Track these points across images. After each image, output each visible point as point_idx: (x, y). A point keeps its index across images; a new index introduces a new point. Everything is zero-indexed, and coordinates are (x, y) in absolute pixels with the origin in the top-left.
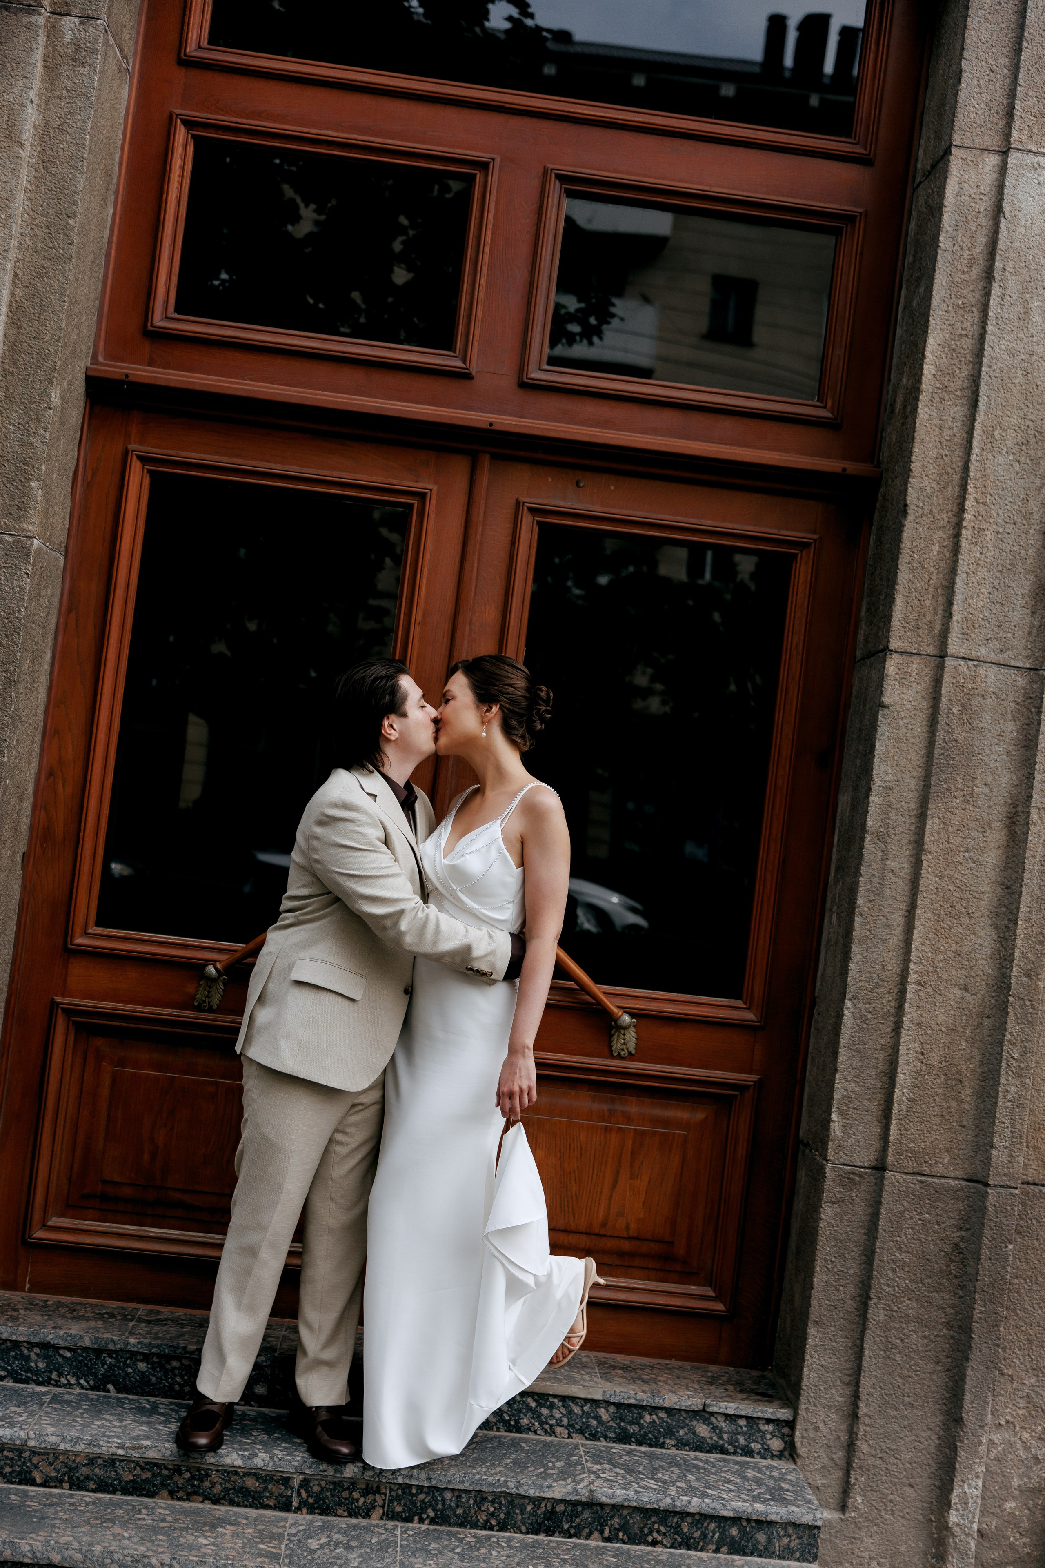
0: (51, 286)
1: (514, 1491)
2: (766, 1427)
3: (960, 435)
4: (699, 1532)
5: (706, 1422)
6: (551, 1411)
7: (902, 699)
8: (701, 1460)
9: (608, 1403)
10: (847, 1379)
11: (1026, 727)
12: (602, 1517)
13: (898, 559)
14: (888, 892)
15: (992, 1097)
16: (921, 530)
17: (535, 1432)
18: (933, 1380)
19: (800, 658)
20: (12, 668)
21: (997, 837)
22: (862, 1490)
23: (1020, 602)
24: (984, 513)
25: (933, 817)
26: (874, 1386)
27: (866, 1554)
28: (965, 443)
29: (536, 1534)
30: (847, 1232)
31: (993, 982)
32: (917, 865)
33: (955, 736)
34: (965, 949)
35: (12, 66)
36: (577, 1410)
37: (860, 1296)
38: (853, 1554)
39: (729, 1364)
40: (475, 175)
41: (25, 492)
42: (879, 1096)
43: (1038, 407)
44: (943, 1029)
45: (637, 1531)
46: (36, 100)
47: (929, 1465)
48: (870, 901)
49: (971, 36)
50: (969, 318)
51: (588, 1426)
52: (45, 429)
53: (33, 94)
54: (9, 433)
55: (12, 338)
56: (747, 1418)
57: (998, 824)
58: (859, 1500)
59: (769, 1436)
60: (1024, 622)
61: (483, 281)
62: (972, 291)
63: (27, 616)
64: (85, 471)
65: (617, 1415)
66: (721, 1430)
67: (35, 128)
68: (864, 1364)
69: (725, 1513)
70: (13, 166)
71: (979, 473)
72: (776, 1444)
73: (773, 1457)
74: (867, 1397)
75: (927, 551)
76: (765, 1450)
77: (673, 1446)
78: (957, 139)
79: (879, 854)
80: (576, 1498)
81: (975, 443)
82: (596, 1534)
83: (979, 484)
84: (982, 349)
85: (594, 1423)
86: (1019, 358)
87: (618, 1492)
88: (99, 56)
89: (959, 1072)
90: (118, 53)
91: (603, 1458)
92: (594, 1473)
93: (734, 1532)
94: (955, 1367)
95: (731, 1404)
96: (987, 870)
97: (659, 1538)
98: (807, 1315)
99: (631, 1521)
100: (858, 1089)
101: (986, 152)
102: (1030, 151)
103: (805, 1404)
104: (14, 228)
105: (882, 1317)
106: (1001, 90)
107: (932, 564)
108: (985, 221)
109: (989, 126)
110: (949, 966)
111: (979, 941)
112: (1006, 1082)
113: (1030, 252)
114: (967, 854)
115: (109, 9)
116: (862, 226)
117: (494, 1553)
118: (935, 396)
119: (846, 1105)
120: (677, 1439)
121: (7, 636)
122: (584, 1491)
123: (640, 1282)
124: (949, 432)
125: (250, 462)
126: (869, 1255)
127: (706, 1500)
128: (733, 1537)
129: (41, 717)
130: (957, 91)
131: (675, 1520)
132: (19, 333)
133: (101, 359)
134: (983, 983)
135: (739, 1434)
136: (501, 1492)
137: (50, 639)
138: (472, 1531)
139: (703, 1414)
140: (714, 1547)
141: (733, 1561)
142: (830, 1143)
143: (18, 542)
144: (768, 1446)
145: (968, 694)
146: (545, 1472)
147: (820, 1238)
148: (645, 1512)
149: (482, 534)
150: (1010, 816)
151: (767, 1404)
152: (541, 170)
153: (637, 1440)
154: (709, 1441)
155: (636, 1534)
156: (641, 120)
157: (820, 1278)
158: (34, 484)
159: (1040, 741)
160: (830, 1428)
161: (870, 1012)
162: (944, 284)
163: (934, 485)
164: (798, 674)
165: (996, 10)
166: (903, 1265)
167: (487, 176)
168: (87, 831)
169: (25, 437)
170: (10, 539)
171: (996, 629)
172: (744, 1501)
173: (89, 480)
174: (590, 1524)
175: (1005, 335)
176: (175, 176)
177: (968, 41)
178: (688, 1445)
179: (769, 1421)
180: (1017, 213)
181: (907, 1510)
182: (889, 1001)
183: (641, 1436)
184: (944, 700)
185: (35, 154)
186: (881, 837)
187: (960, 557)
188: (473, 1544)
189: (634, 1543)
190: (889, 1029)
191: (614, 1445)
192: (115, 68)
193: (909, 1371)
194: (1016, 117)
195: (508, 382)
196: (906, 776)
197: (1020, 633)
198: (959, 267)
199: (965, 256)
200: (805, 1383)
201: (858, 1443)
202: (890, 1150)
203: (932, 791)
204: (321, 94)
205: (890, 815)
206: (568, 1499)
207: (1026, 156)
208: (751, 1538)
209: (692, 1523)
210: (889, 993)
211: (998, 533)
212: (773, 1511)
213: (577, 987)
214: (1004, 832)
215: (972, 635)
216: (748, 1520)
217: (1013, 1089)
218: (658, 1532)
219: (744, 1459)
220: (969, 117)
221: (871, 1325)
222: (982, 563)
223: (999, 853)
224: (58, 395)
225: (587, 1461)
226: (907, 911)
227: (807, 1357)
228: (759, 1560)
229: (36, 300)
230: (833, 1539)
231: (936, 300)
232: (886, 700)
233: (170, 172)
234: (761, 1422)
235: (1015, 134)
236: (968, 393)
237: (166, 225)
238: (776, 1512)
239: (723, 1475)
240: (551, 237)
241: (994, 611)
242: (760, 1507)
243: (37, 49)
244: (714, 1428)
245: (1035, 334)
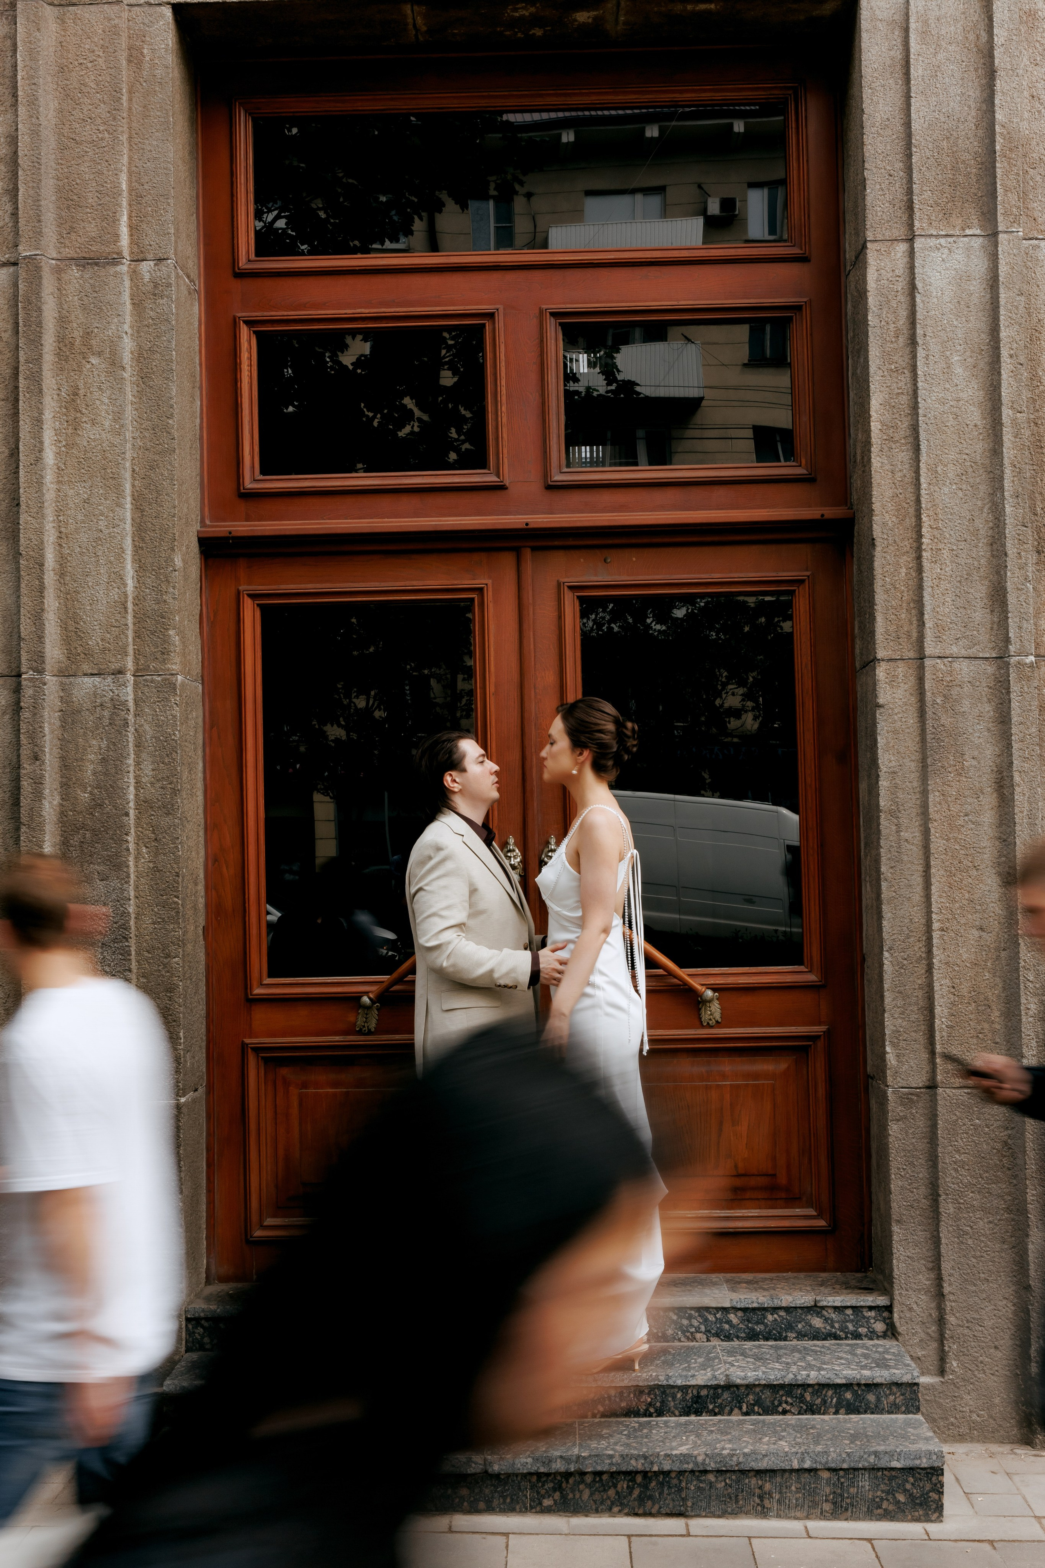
0: (162, 475)
1: (665, 1383)
2: (869, 1314)
3: (910, 475)
4: (820, 1399)
5: (819, 1314)
6: (690, 1321)
7: (894, 698)
8: (818, 1346)
9: (735, 1309)
10: (930, 1265)
11: (1000, 706)
12: (739, 1396)
13: (873, 584)
14: (905, 858)
15: (1017, 1015)
16: (888, 557)
17: (680, 1340)
18: (1002, 1257)
19: (810, 675)
20: (175, 781)
21: (989, 800)
22: (956, 1356)
23: (979, 604)
24: (939, 536)
25: (933, 791)
26: (953, 1268)
27: (967, 1409)
28: (915, 481)
29: (688, 1416)
30: (913, 1143)
31: (1004, 921)
32: (926, 833)
33: (942, 722)
34: (976, 896)
35: (107, 308)
36: (711, 1318)
37: (931, 1195)
38: (956, 1410)
39: (836, 1270)
40: (484, 325)
41: (166, 640)
42: (923, 1027)
43: (971, 442)
44: (968, 965)
45: (769, 1404)
46: (129, 331)
47: (1009, 1328)
48: (892, 868)
49: (869, 150)
50: (902, 379)
51: (722, 1330)
52: (174, 588)
53: (126, 327)
54: (146, 595)
55: (138, 521)
56: (852, 1307)
57: (989, 789)
58: (955, 1364)
59: (872, 1321)
60: (985, 620)
61: (504, 409)
62: (901, 356)
63: (181, 737)
64: (208, 612)
65: (745, 1318)
66: (832, 1320)
67: (132, 353)
68: (943, 1251)
69: (839, 1381)
70: (119, 386)
71: (930, 503)
72: (880, 1327)
73: (878, 1337)
74: (949, 1278)
75: (896, 574)
76: (871, 1332)
77: (794, 1338)
78: (870, 235)
79: (894, 828)
80: (716, 1383)
81: (922, 480)
82: (736, 1411)
83: (931, 513)
84: (917, 403)
85: (727, 1327)
86: (948, 405)
87: (749, 1374)
88: (173, 288)
89: (986, 999)
90: (187, 280)
91: (737, 1352)
92: (729, 1363)
93: (848, 1395)
94: (1018, 1244)
95: (838, 1298)
96: (986, 828)
97: (788, 1408)
98: (889, 1216)
99: (763, 1397)
100: (905, 1023)
101: (896, 242)
102: (932, 235)
103: (898, 1290)
104: (127, 434)
105: (952, 1210)
106: (900, 190)
107: (902, 584)
108: (903, 298)
109: (895, 220)
110: (965, 912)
111: (988, 888)
112: (1026, 1002)
113: (944, 317)
114: (966, 818)
115: (175, 250)
116: (808, 312)
117: (654, 1431)
118: (884, 446)
119: (897, 1038)
120: (796, 1332)
121: (167, 755)
122: (721, 1376)
123: (753, 1211)
124: (900, 474)
125: (338, 585)
126: (933, 1160)
127: (822, 1372)
128: (848, 1400)
129: (202, 816)
130: (865, 195)
131: (799, 1392)
132: (142, 515)
133: (208, 522)
134: (996, 922)
135: (847, 1322)
136: (655, 1385)
137: (200, 752)
138: (635, 1419)
139: (815, 1309)
140: (833, 1410)
141: (850, 1419)
142: (888, 1071)
143: (166, 680)
144: (873, 1329)
145: (948, 686)
146: (689, 1366)
147: (891, 1151)
148: (774, 1388)
149: (534, 614)
150: (998, 781)
151: (867, 1295)
152: (537, 311)
153: (764, 1337)
154: (824, 1330)
155: (769, 1407)
156: (613, 257)
157: (896, 1184)
158: (171, 632)
159: (1012, 716)
160: (922, 1308)
161: (905, 959)
162: (878, 354)
163: (894, 519)
164: (810, 689)
165: (886, 125)
166: (963, 1164)
167: (494, 323)
168: (251, 903)
169: (159, 597)
170: (159, 679)
171: (963, 629)
172: (853, 1370)
173: (212, 620)
174: (730, 1402)
175: (934, 388)
176: (245, 367)
177: (867, 155)
178: (807, 1336)
179: (871, 1308)
180: (928, 287)
181: (996, 1368)
182: (920, 948)
183: (767, 1333)
184: (928, 694)
185: (135, 373)
186: (894, 814)
187: (924, 575)
188: (637, 1427)
189: (768, 1414)
190: (923, 971)
191: (746, 1343)
192: (186, 292)
193: (981, 1252)
194: (916, 210)
195: (535, 487)
196: (906, 761)
197: (984, 629)
198: (888, 339)
199: (892, 329)
200: (896, 1272)
201: (947, 1317)
202: (938, 1071)
203: (929, 770)
204: (351, 281)
205: (898, 794)
206: (709, 1384)
207: (929, 240)
208: (863, 1399)
209: (812, 1393)
210: (919, 941)
211: (953, 550)
212: (878, 1374)
213: (666, 973)
214: (995, 795)
215: (944, 637)
216: (859, 1385)
217: (1033, 1006)
218: (786, 1402)
219: (854, 1342)
220: (877, 216)
221: (943, 1218)
222: (943, 577)
223: (993, 812)
224: (180, 559)
225: (723, 1356)
226: (924, 871)
227: (895, 1251)
228: (872, 1416)
229: (152, 487)
230: (937, 1399)
231: (873, 368)
232: (881, 701)
233: (240, 364)
234: (864, 1310)
235: (917, 224)
236: (911, 440)
237: (243, 407)
238: (880, 1375)
239: (836, 1354)
240: (554, 364)
241: (959, 615)
242: (866, 1373)
243: (124, 291)
244: (826, 1320)
245: (958, 383)
